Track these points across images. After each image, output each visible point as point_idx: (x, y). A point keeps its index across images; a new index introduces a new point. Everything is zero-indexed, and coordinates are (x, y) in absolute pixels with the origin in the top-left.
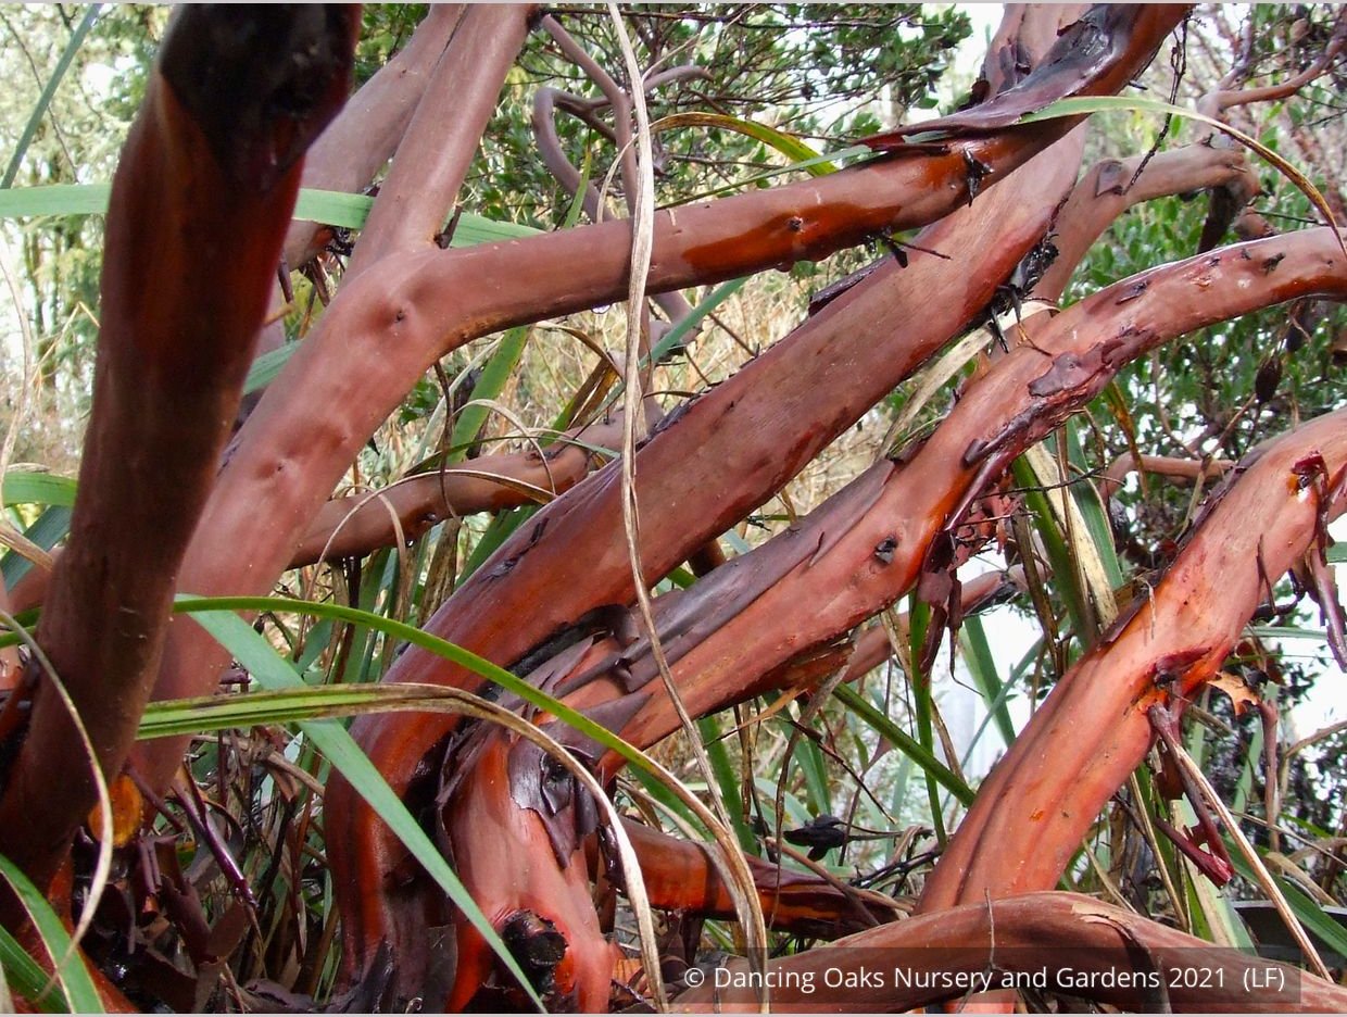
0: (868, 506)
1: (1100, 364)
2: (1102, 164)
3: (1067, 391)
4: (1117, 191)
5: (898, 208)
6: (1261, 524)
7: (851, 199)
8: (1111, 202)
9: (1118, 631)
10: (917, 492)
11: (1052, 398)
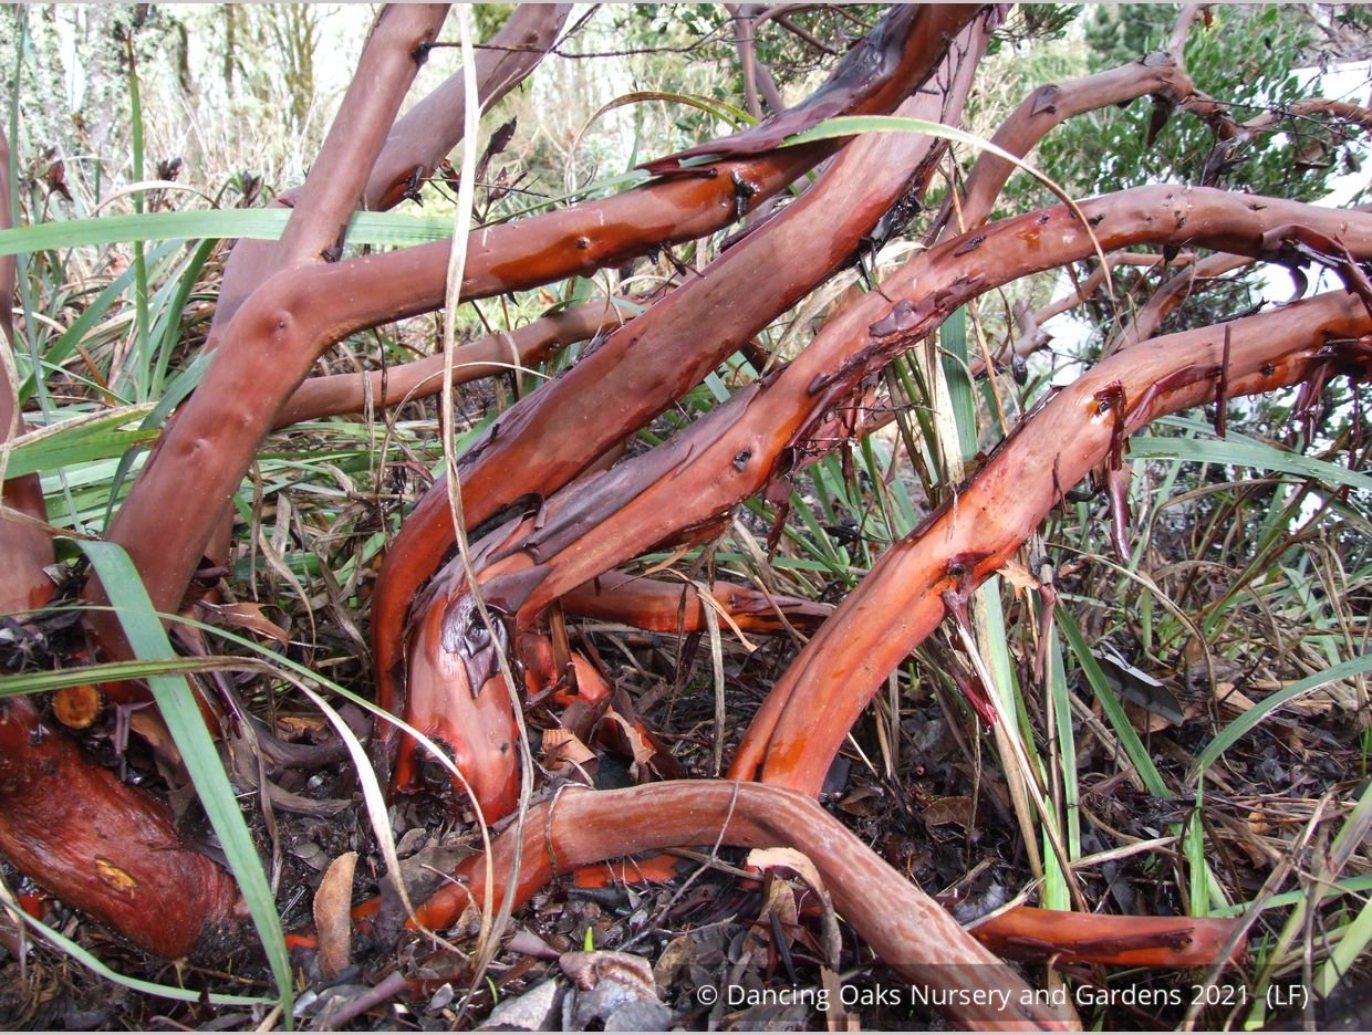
0: (729, 425)
1: (934, 308)
2: (1041, 89)
3: (901, 332)
4: (1050, 110)
5: (672, 227)
6: (1059, 444)
7: (630, 221)
8: (1045, 118)
9: (926, 528)
10: (770, 413)
11: (887, 338)
